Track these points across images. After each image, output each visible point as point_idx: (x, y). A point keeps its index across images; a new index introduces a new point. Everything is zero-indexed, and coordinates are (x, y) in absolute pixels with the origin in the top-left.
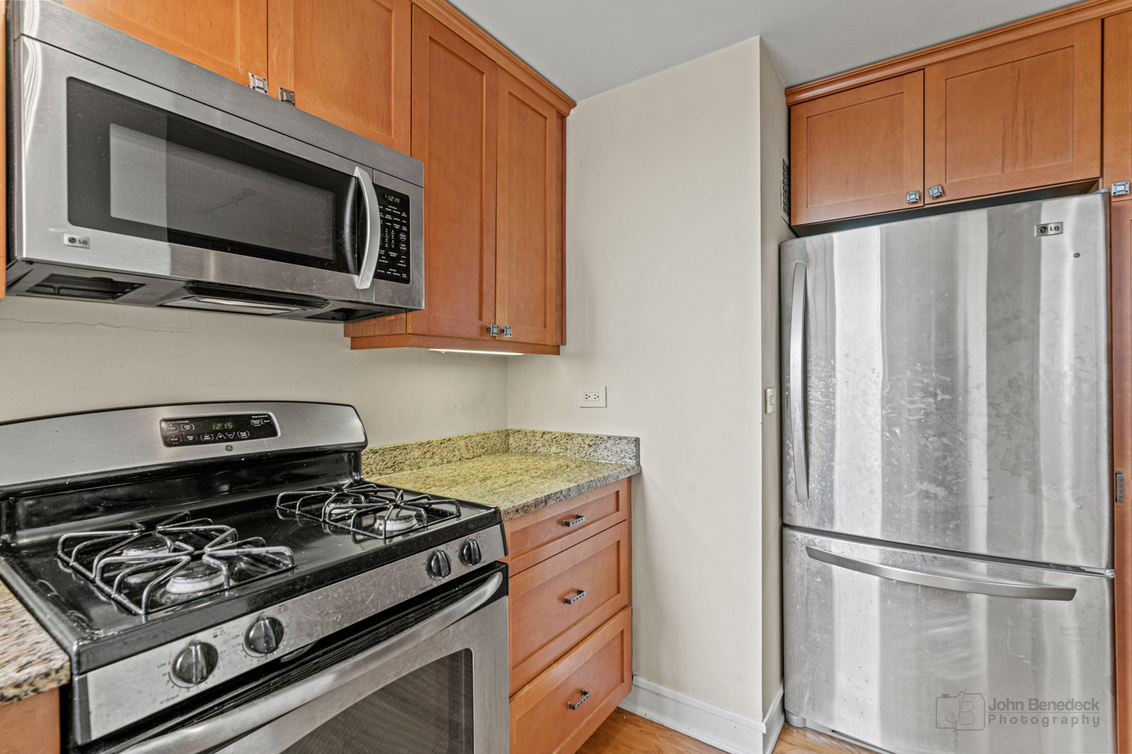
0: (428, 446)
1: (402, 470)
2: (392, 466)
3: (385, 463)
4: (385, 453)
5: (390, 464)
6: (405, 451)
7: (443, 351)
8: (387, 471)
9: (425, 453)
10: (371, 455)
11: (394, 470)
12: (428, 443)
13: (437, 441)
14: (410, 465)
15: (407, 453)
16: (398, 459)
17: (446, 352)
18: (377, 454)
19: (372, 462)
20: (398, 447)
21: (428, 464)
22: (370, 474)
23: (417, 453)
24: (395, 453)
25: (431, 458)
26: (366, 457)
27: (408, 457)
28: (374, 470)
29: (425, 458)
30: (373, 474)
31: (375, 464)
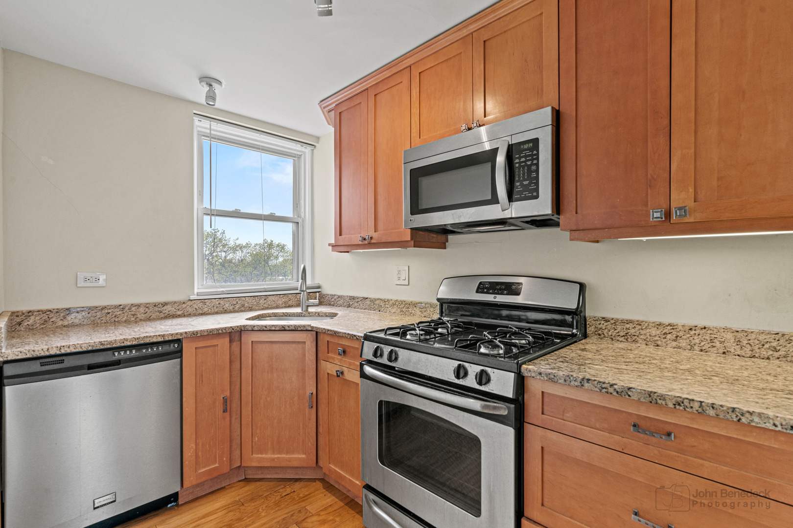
0: (669, 328)
1: (635, 341)
2: (623, 336)
3: (617, 331)
4: (617, 323)
5: (622, 334)
6: (640, 327)
7: (644, 239)
8: (618, 338)
9: (665, 334)
10: (603, 322)
11: (627, 339)
12: (670, 325)
13: (683, 326)
14: (645, 340)
15: (642, 329)
16: (632, 331)
17: (647, 240)
18: (609, 323)
19: (604, 328)
20: (631, 322)
21: (670, 345)
22: (602, 336)
23: (654, 331)
24: (628, 326)
25: (675, 340)
26: (599, 322)
27: (642, 332)
28: (606, 334)
29: (665, 338)
30: (605, 337)
31: (606, 330)
